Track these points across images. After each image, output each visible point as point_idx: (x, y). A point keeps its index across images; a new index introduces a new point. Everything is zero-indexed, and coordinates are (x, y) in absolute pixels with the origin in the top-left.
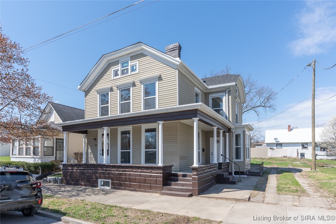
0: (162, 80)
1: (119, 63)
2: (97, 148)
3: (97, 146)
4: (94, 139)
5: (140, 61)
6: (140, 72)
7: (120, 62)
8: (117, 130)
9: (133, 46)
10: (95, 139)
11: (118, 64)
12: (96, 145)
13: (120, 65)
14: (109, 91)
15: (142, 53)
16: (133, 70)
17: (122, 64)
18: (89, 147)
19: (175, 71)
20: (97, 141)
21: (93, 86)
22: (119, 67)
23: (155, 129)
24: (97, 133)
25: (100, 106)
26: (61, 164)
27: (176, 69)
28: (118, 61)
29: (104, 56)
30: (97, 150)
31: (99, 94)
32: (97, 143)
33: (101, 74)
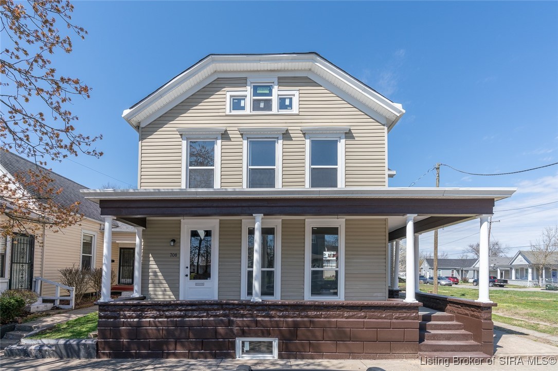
0: (353, 138)
1: (246, 83)
2: (179, 261)
3: (179, 258)
4: (172, 241)
5: (301, 92)
6: (301, 114)
7: (248, 83)
8: (241, 223)
9: (295, 55)
10: (174, 241)
11: (245, 85)
12: (176, 255)
13: (248, 88)
14: (217, 139)
15: (307, 78)
16: (282, 105)
17: (255, 88)
18: (151, 259)
19: (382, 127)
20: (179, 246)
21: (167, 118)
22: (247, 92)
23: (337, 229)
24: (180, 227)
25: (187, 168)
26: (95, 305)
27: (384, 125)
28: (246, 79)
29: (213, 56)
30: (179, 265)
31: (187, 139)
32: (179, 250)
33: (194, 97)
